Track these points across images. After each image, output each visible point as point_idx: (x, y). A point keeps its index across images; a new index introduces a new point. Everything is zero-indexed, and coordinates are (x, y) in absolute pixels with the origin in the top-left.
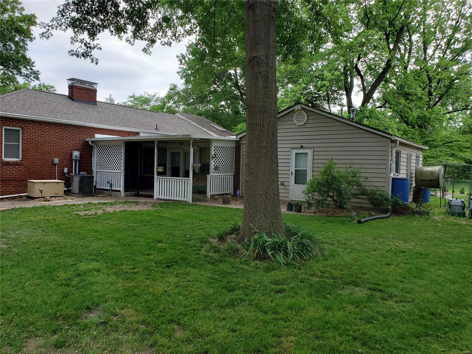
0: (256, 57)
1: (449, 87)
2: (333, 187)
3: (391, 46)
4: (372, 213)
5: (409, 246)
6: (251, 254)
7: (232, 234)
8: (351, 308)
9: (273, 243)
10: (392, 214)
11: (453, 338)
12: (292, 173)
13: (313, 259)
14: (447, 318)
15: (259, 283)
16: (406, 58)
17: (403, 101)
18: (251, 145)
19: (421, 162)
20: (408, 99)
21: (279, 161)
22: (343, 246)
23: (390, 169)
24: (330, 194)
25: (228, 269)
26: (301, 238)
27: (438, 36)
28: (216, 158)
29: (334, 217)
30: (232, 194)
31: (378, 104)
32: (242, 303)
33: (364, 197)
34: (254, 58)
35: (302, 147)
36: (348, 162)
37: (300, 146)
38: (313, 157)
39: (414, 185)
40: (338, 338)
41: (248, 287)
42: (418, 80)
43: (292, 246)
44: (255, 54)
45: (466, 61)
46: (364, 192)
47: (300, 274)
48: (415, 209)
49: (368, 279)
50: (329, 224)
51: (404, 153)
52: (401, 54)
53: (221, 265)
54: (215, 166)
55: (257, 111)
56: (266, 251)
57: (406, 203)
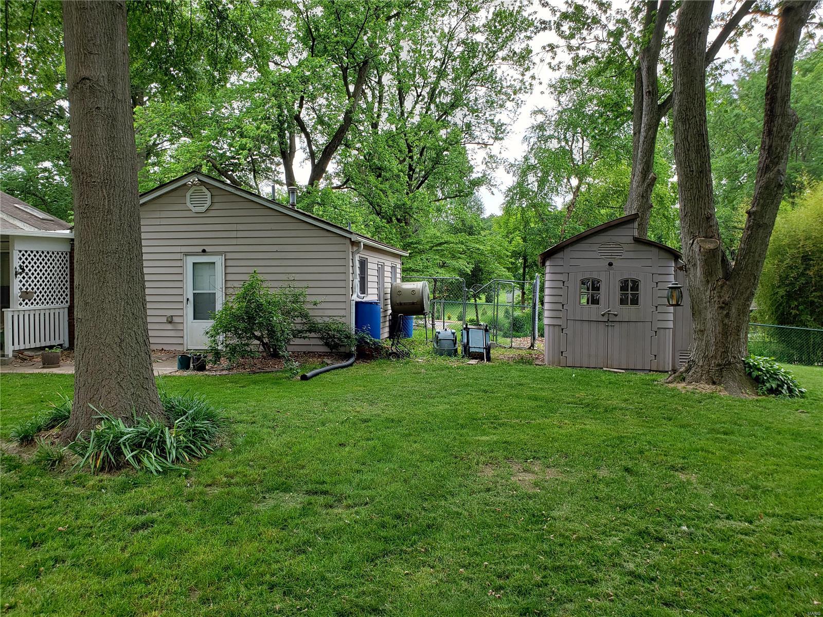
0: (88, 79)
1: (436, 161)
2: (257, 321)
3: (352, 88)
4: (326, 360)
5: (376, 410)
6: (91, 461)
7: (53, 427)
8: (273, 532)
9: (138, 436)
10: (357, 359)
11: (423, 550)
12: (188, 299)
13: (215, 455)
14: (417, 519)
15: (102, 518)
16: (376, 110)
17: (372, 178)
18: (85, 247)
19: (398, 276)
20: (379, 176)
21: (146, 278)
22: (271, 424)
23: (352, 288)
24: (256, 333)
25: (35, 500)
26: (193, 419)
27: (418, 81)
28: (24, 274)
29: (264, 372)
30: (67, 345)
31: (336, 182)
32: (58, 565)
33: (313, 335)
34: (84, 79)
35: (204, 251)
36: (284, 277)
37: (200, 249)
38: (225, 270)
39: (390, 312)
40: (244, 593)
41: (76, 530)
42: (393, 147)
43: (174, 437)
44: (85, 73)
45: (455, 124)
46: (312, 327)
47: (188, 485)
48: (390, 349)
49: (306, 475)
50: (252, 386)
51: (373, 262)
52: (367, 103)
53: (18, 495)
54: (24, 289)
55: (94, 182)
56: (122, 453)
57: (377, 340)
